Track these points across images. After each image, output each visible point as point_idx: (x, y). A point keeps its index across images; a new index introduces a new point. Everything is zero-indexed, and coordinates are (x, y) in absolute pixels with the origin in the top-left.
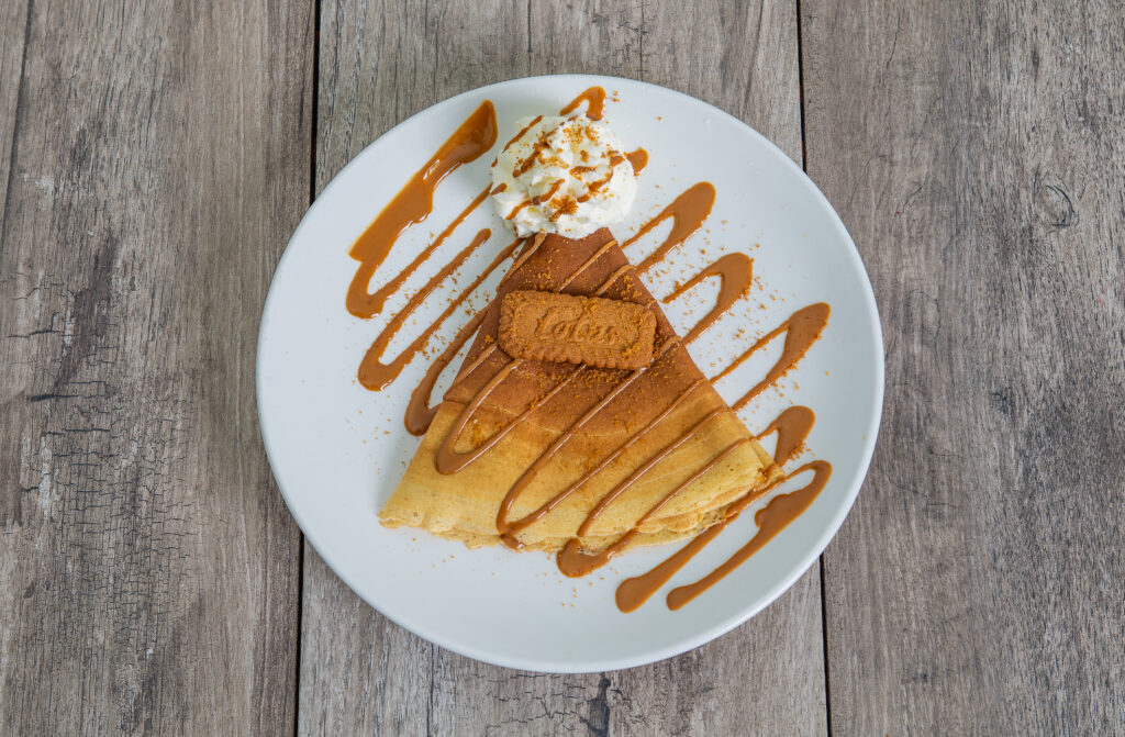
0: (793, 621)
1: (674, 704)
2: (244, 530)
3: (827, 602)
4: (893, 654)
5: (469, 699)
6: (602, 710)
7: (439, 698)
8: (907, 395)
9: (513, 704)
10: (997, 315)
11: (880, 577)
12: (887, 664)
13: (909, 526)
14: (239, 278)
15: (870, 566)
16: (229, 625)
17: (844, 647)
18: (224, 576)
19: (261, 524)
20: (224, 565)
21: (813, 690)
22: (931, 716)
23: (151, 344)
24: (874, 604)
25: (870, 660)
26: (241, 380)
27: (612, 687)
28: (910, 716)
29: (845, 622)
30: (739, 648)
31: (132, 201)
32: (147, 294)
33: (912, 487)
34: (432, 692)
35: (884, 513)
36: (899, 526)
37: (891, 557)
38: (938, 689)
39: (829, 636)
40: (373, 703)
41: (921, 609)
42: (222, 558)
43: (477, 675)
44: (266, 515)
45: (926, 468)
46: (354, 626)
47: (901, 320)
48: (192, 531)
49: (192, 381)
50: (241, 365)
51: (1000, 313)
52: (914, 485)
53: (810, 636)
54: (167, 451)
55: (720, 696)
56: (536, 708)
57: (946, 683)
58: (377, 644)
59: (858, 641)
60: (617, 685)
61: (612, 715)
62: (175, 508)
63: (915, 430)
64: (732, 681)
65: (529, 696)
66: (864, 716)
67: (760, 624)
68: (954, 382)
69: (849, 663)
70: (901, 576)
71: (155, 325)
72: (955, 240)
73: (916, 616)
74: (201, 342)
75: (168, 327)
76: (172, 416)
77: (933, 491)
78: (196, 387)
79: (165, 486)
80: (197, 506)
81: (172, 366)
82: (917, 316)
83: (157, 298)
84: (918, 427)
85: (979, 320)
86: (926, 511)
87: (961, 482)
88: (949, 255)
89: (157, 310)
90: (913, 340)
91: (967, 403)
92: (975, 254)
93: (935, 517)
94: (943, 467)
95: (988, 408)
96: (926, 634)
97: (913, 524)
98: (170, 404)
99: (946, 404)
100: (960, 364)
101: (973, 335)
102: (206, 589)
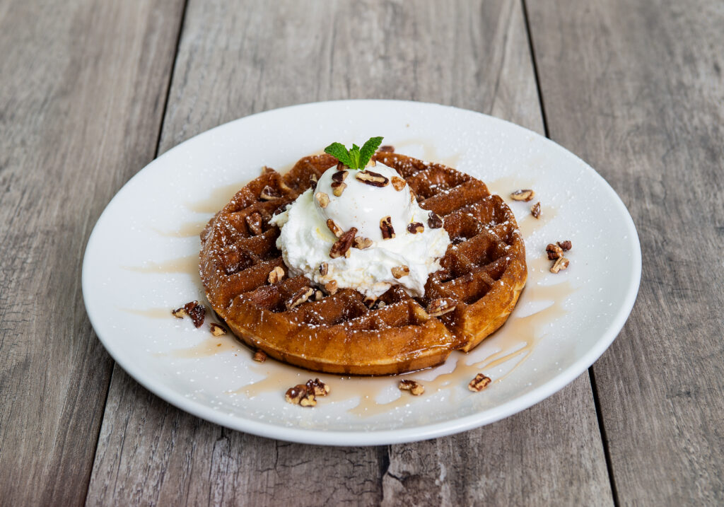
4: (656, 379)
8: (644, 230)
10: (713, 187)
12: (651, 385)
13: (658, 302)
14: (93, 185)
16: (49, 374)
17: (609, 376)
18: (51, 345)
21: (583, 402)
22: (698, 418)
23: (16, 219)
24: (633, 348)
25: (635, 384)
28: (678, 419)
29: (609, 360)
31: (17, 149)
32: (18, 193)
33: (657, 280)
36: (649, 303)
37: (645, 321)
38: (703, 401)
41: (678, 351)
45: (668, 269)
47: (633, 192)
48: (28, 319)
49: (45, 237)
51: (716, 187)
52: (659, 279)
54: (15, 276)
57: (709, 397)
59: (622, 372)
62: (15, 307)
63: (655, 249)
66: (634, 420)
68: (683, 223)
69: (616, 386)
70: (655, 331)
71: (21, 209)
72: (671, 151)
73: (674, 356)
74: (58, 216)
75: (32, 209)
76: (25, 256)
77: (676, 282)
78: (48, 240)
79: (10, 294)
80: (36, 305)
81: (30, 230)
82: (646, 189)
83: (26, 196)
84: (657, 247)
85: (699, 190)
86: (672, 293)
87: (700, 276)
88: (667, 159)
89: (25, 201)
90: (645, 202)
91: (697, 233)
92: (688, 157)
93: (681, 297)
94: (682, 269)
95: (716, 236)
96: (685, 366)
97: (662, 301)
98: (25, 249)
99: (679, 235)
100: (687, 213)
101: (695, 198)
102: (33, 353)
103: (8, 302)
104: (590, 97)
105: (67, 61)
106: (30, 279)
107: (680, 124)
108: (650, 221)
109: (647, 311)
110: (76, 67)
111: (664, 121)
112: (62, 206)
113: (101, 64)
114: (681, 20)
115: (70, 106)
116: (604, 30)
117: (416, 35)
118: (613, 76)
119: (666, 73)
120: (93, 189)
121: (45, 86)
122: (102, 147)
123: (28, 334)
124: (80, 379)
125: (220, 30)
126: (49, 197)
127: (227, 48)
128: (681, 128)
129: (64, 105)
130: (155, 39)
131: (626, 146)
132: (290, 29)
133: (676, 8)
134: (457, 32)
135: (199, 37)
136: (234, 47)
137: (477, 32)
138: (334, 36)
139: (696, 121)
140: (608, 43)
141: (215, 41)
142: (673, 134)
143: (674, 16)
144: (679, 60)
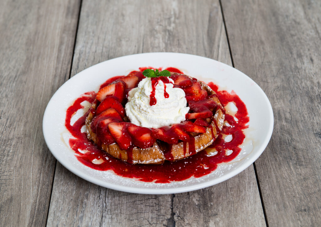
0: (248, 194)
1: (202, 220)
2: (31, 177)
3: (261, 190)
4: (291, 204)
5: (117, 220)
6: (172, 222)
7: (105, 220)
8: (283, 135)
9: (136, 221)
10: (312, 115)
11: (281, 182)
12: (289, 206)
13: (290, 168)
15: (277, 179)
16: (22, 204)
17: (270, 203)
18: (22, 190)
19: (38, 175)
20: (22, 187)
21: (259, 214)
22: (310, 222)
23: (4, 132)
24: (280, 189)
25: (281, 206)
26: (36, 139)
27: (176, 215)
28: (301, 222)
29: (269, 194)
30: (227, 202)
31: (4, 99)
32: (5, 120)
34: (102, 218)
35: (280, 165)
36: (286, 168)
37: (284, 177)
38: (312, 214)
39: (263, 199)
40: (77, 222)
41: (300, 191)
42: (22, 185)
43: (121, 213)
44: (41, 173)
45: (294, 153)
46: (72, 199)
47: (277, 117)
48: (11, 178)
49: (18, 140)
50: (37, 135)
51: (313, 114)
52: (290, 157)
53: (256, 198)
54: (5, 158)
55: (221, 217)
56: (145, 222)
57: (314, 212)
58: (80, 205)
59: (275, 200)
60: (178, 214)
61: (176, 223)
62: (6, 173)
63: (288, 143)
64: (225, 213)
65: (142, 219)
66: (282, 223)
67: (235, 195)
68: (300, 131)
69: (273, 207)
70: (290, 181)
71: (7, 127)
72: (293, 98)
73: (298, 193)
74: (23, 130)
75: (11, 127)
76: (9, 149)
77: (298, 159)
78: (19, 141)
79: (3, 167)
80: (15, 172)
81: (11, 137)
82: (283, 116)
83: (9, 121)
84: (289, 142)
85: (306, 116)
86: (296, 164)
87: (308, 156)
88: (292, 102)
89: (8, 123)
90: (282, 122)
91: (306, 136)
92: (301, 101)
93: (300, 165)
94: (300, 153)
95: (314, 137)
96: (303, 198)
97: (292, 167)
98: (9, 146)
99: (298, 137)
100: (301, 127)
101: (305, 120)
102: (14, 194)
103: (2, 170)
104: (257, 73)
105: (25, 58)
106: (11, 160)
107: (297, 86)
108: (285, 130)
109: (285, 172)
110: (29, 60)
111: (289, 84)
112: (25, 126)
113: (40, 59)
114: (295, 38)
115: (27, 79)
116: (262, 43)
117: (179, 45)
118: (267, 64)
119: (290, 62)
120: (38, 117)
121: (15, 70)
122: (42, 98)
123: (12, 185)
124: (36, 206)
125: (92, 43)
126: (19, 121)
127: (96, 51)
128: (297, 87)
129: (24, 78)
130: (64, 47)
131: (273, 96)
132: (124, 42)
133: (293, 32)
134: (197, 44)
135: (83, 46)
136: (99, 51)
137: (206, 43)
138: (143, 46)
139: (303, 84)
140: (263, 48)
141: (90, 48)
142: (294, 90)
143: (292, 36)
144: (295, 56)
